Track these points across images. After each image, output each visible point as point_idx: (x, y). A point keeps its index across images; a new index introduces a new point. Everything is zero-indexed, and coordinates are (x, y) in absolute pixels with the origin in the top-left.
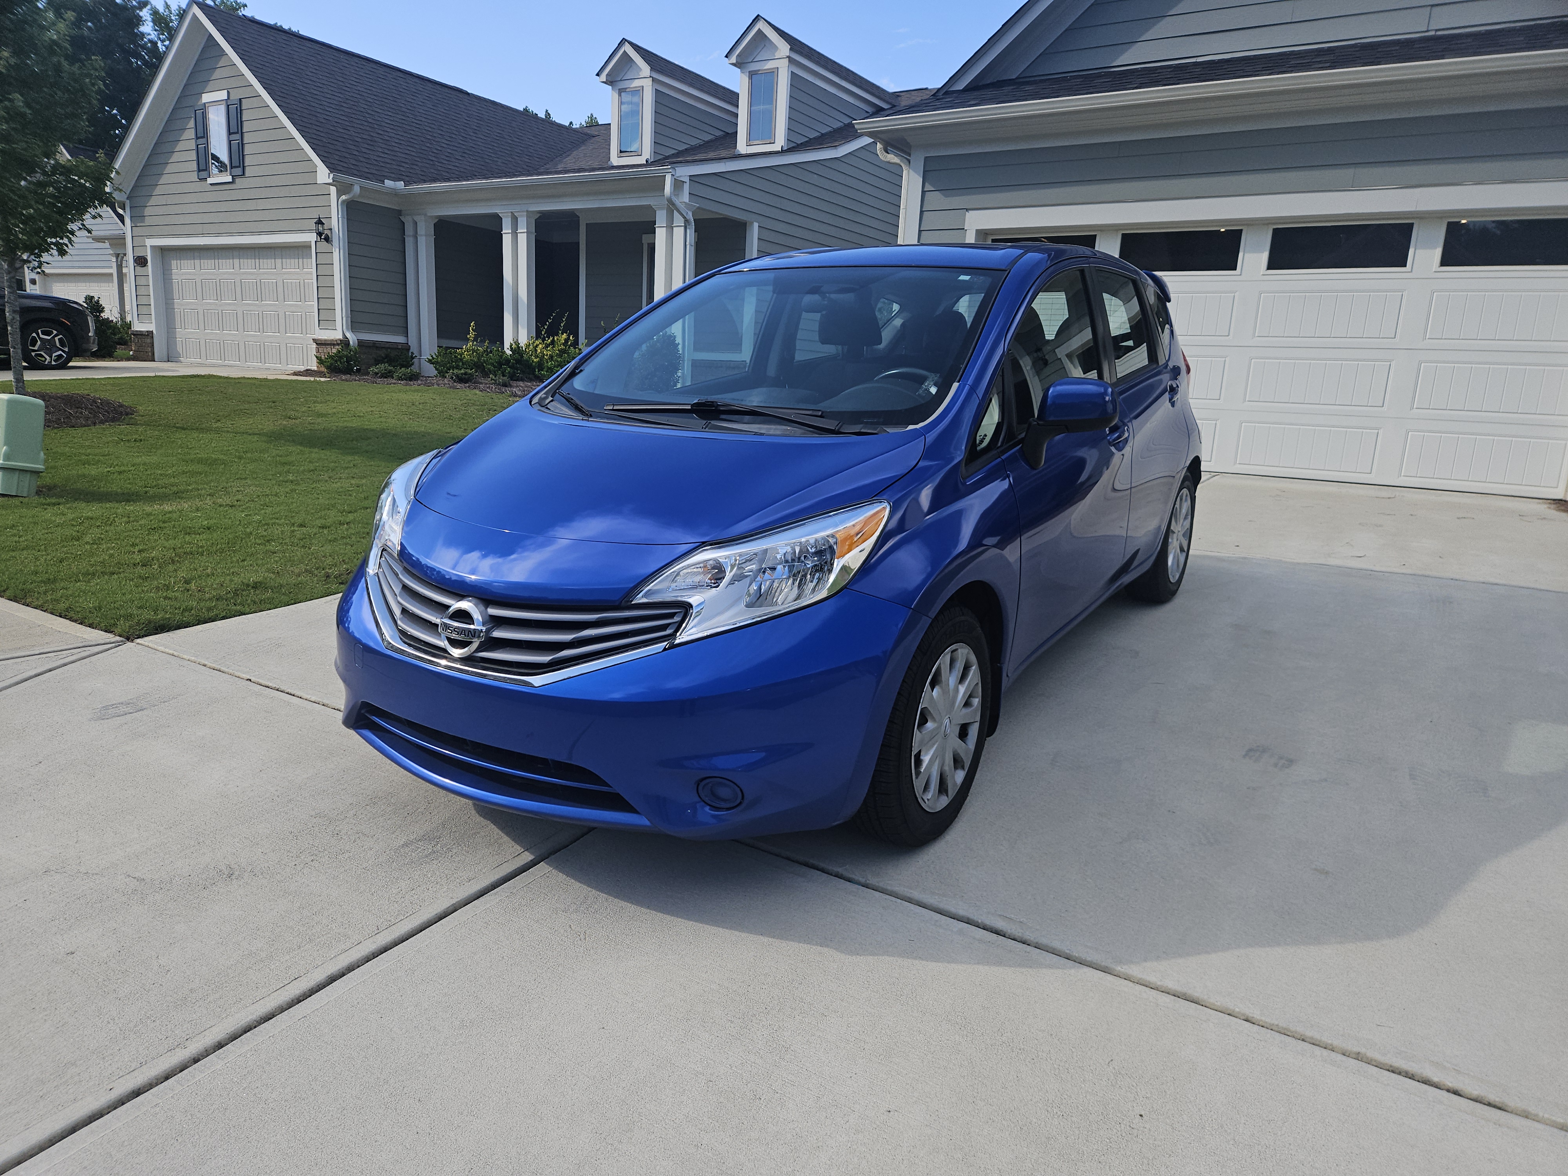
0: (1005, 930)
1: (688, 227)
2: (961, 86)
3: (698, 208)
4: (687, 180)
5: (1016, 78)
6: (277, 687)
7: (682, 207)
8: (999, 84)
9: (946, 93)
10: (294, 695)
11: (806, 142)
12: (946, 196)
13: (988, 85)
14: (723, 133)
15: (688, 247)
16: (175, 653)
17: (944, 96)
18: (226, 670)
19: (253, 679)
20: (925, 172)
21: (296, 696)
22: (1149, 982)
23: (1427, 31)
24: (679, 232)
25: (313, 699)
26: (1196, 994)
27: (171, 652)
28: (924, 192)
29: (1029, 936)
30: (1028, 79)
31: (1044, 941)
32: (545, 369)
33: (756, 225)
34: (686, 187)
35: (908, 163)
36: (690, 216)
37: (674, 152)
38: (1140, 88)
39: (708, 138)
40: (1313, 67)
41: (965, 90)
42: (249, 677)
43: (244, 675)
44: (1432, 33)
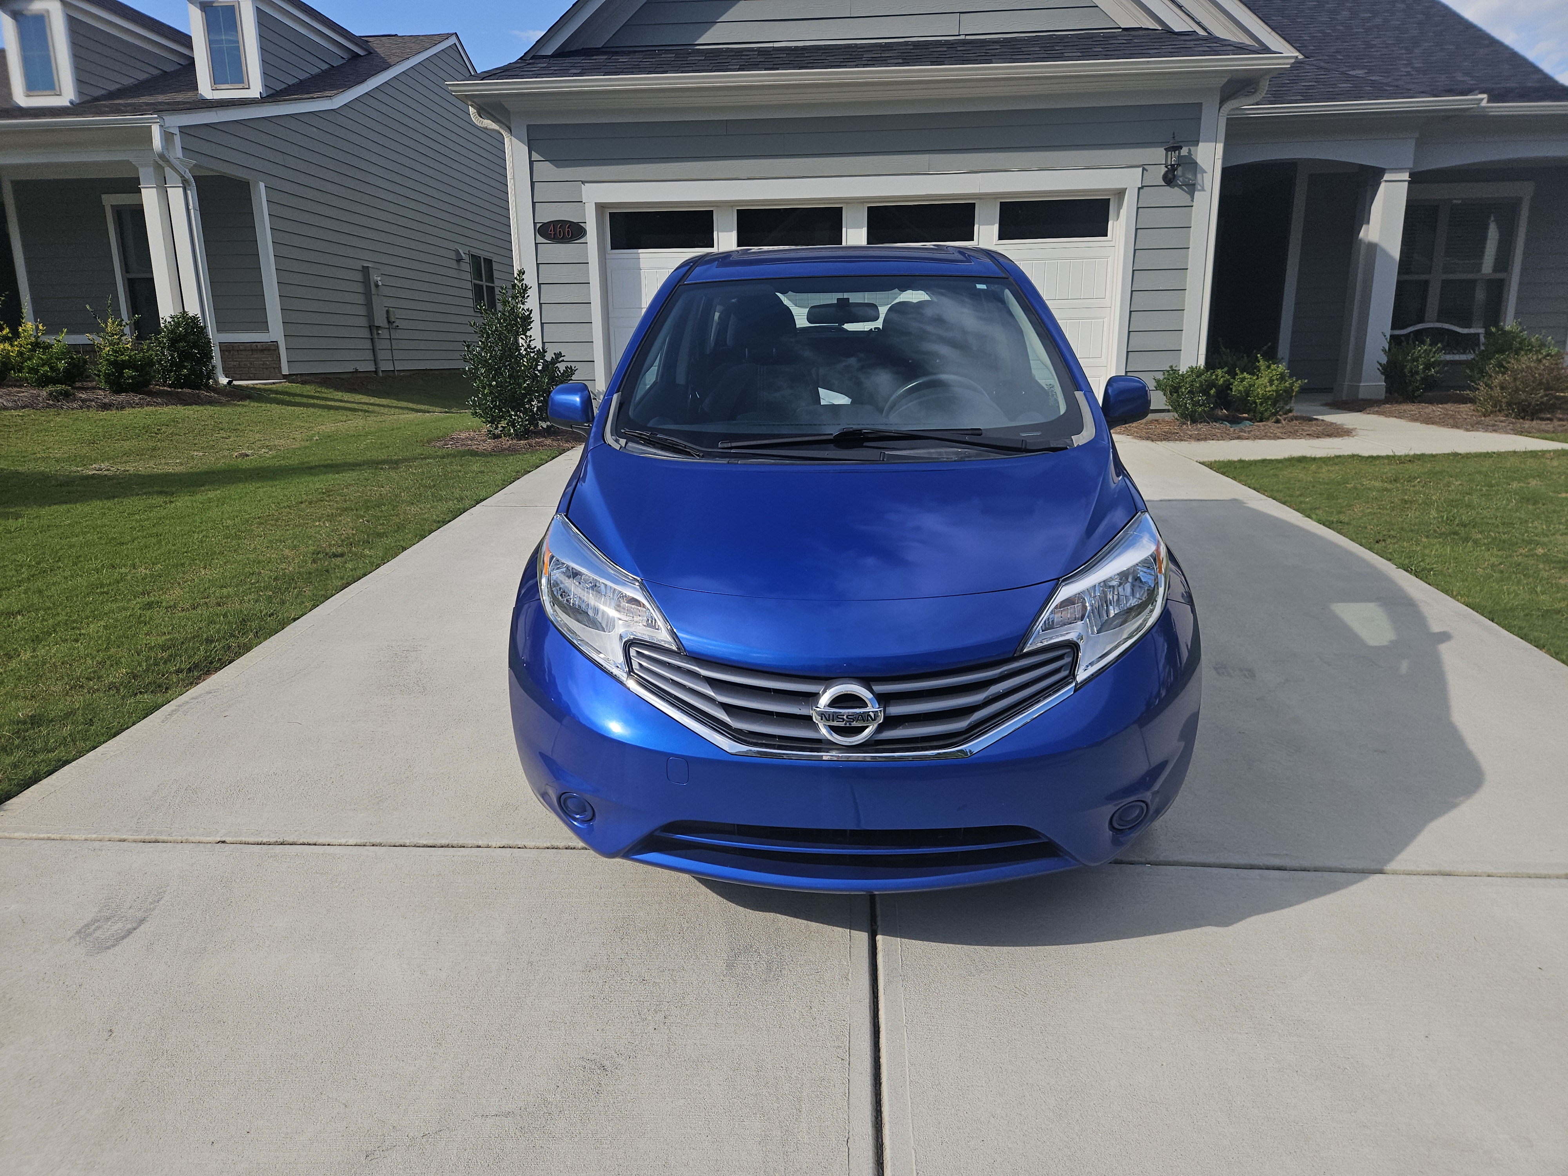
0: (1284, 865)
1: (187, 187)
2: (549, 50)
3: (195, 165)
4: (177, 131)
5: (603, 47)
6: (281, 840)
7: (176, 163)
8: (588, 52)
9: (533, 57)
10: (315, 845)
11: (285, 88)
12: (557, 167)
13: (576, 51)
14: (159, 71)
15: (192, 211)
16: (53, 836)
17: (533, 61)
18: (170, 838)
19: (228, 839)
20: (529, 140)
21: (319, 845)
22: (1412, 871)
23: (959, 35)
24: (176, 195)
25: (352, 841)
26: (1447, 868)
27: (46, 836)
28: (531, 163)
29: (1306, 864)
30: (617, 50)
31: (1319, 864)
32: (26, 370)
33: (262, 185)
34: (177, 139)
35: (508, 130)
36: (189, 176)
37: (104, 92)
38: (743, 70)
39: (142, 76)
40: (888, 61)
41: (553, 56)
42: (219, 839)
43: (209, 838)
44: (962, 37)
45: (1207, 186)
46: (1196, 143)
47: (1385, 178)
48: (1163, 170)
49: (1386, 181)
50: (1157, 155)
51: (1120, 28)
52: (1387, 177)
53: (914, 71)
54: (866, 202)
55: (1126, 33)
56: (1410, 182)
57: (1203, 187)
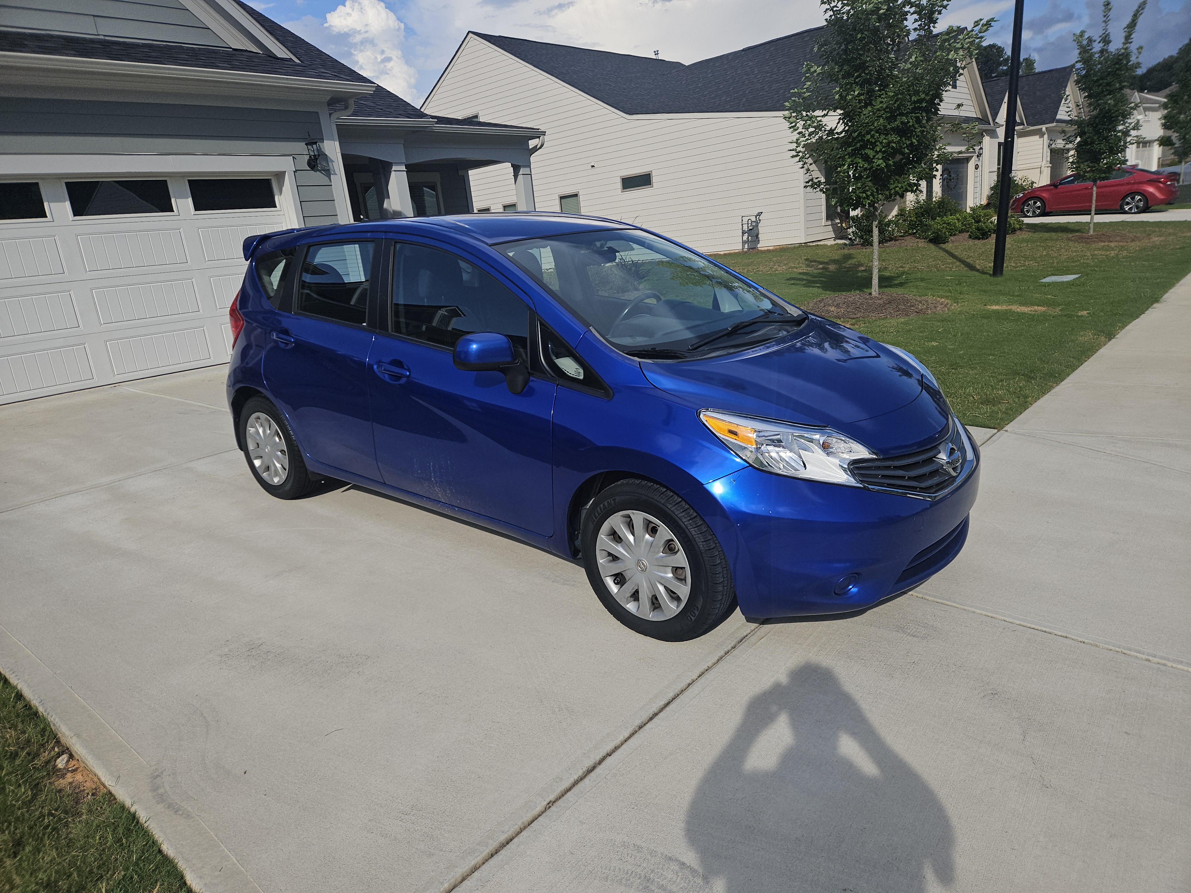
45: (337, 172)
46: (322, 140)
47: (393, 169)
48: (307, 157)
49: (395, 171)
50: (300, 147)
51: (231, 48)
52: (394, 168)
53: (98, 63)
54: (63, 178)
55: (236, 52)
56: (407, 172)
57: (334, 171)
